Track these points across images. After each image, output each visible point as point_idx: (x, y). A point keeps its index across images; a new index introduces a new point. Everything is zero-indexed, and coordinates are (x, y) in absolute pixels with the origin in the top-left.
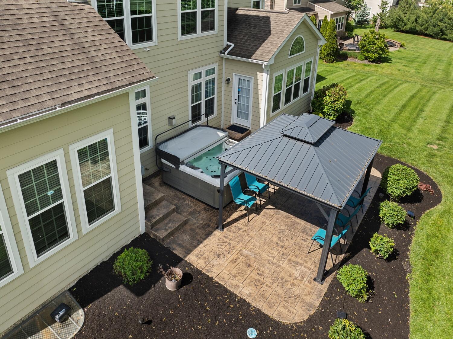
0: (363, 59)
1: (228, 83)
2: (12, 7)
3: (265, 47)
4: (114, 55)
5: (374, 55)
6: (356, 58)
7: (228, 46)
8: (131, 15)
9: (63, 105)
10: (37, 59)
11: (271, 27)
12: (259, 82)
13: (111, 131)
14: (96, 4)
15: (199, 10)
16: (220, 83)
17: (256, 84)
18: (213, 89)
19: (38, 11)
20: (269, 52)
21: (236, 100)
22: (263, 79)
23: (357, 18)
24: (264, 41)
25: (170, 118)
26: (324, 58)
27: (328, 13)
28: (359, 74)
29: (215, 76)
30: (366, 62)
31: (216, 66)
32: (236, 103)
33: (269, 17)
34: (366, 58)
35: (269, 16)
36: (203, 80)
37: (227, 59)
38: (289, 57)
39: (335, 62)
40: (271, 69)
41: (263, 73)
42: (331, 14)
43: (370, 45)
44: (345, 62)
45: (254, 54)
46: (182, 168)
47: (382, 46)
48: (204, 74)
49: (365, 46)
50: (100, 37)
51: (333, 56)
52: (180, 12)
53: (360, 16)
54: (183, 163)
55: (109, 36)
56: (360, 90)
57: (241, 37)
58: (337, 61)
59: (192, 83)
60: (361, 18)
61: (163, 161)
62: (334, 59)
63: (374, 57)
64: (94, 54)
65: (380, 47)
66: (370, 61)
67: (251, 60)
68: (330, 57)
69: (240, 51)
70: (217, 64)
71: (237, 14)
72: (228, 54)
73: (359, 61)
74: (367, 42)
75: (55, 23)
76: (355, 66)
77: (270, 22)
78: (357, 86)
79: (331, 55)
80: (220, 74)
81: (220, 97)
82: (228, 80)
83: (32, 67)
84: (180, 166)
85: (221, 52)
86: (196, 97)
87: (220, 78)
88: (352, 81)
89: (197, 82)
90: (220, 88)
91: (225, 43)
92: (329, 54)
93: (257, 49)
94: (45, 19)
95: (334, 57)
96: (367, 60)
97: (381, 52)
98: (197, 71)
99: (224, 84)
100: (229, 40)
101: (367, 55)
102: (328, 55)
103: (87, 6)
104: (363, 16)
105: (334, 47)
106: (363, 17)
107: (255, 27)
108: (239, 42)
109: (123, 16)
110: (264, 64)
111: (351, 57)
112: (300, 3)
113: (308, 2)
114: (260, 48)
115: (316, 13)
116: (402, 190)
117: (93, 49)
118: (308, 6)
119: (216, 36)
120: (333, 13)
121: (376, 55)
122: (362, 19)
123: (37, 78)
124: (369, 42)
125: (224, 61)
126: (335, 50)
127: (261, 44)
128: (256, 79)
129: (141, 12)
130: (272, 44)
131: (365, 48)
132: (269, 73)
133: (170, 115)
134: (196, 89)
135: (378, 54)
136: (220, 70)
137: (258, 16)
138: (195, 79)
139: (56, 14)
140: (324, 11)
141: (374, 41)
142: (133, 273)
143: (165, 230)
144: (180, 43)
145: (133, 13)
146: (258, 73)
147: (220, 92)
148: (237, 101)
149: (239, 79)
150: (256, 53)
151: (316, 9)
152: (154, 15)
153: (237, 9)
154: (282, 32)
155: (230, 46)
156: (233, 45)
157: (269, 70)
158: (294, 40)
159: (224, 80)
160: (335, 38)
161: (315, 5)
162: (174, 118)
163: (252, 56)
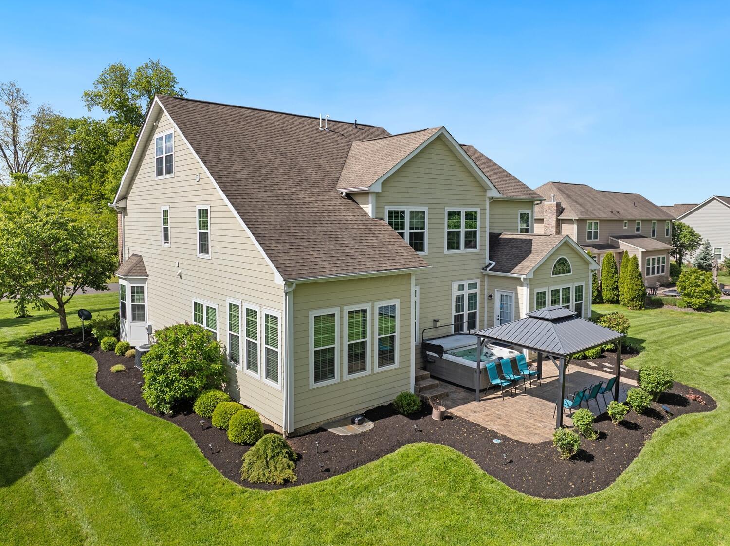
0: (685, 307)
1: (491, 299)
2: (343, 220)
3: (524, 263)
4: (403, 251)
5: (698, 301)
6: (676, 305)
7: (490, 264)
8: (410, 230)
9: (377, 271)
10: (360, 247)
11: (533, 248)
12: (520, 296)
13: (399, 300)
14: (388, 221)
15: (463, 230)
16: (482, 299)
17: (517, 298)
18: (476, 303)
19: (356, 222)
20: (528, 267)
21: (498, 316)
22: (523, 293)
23: (697, 262)
24: (524, 260)
25: (435, 321)
26: (628, 303)
27: (638, 251)
28: (671, 321)
29: (477, 290)
30: (690, 310)
31: (478, 281)
32: (498, 319)
33: (532, 240)
34: (689, 305)
35: (531, 238)
36: (466, 292)
37: (488, 276)
38: (552, 276)
39: (643, 309)
40: (531, 283)
41: (523, 286)
42: (642, 252)
43: (692, 287)
44: (658, 310)
45: (513, 269)
46: (445, 356)
47: (708, 288)
48: (466, 287)
49: (685, 289)
50: (393, 240)
51: (639, 301)
52: (446, 230)
53: (702, 259)
54: (446, 352)
55: (398, 240)
56: (663, 332)
57: (503, 257)
58: (646, 308)
59: (455, 293)
60: (702, 261)
61: (428, 353)
62: (641, 305)
63: (699, 303)
64: (391, 249)
65: (705, 290)
66: (694, 309)
67: (510, 275)
68: (636, 303)
69: (501, 268)
70: (479, 280)
71: (501, 238)
72: (489, 270)
73: (679, 309)
74: (688, 283)
75: (367, 230)
76: (672, 314)
77: (532, 244)
78: (661, 329)
79: (637, 299)
80: (482, 290)
81: (482, 312)
82: (491, 296)
83: (359, 251)
84: (444, 355)
85: (483, 269)
86: (459, 308)
87: (482, 294)
88: (656, 326)
89: (461, 293)
90: (482, 303)
91: (487, 261)
92: (633, 298)
93: (517, 265)
94: (361, 227)
95: (642, 302)
96: (690, 307)
97: (707, 296)
98: (461, 283)
99: (486, 301)
100: (490, 259)
101: (688, 301)
102: (632, 300)
103: (383, 221)
104: (705, 258)
105: (640, 290)
106: (706, 260)
107: (517, 248)
108: (501, 260)
109: (404, 230)
110: (522, 277)
111: (668, 304)
112: (597, 239)
113: (610, 237)
114: (520, 264)
115: (621, 251)
116: (654, 385)
117: (390, 246)
118: (610, 243)
119: (478, 254)
120: (644, 250)
121: (703, 301)
122: (704, 262)
123: (363, 256)
124: (691, 283)
125: (486, 278)
126: (641, 293)
127: (521, 261)
128: (517, 294)
129: (417, 229)
130: (531, 261)
131: (685, 292)
132: (529, 286)
133: (436, 318)
134: (460, 299)
135: (704, 298)
136: (482, 286)
137: (521, 239)
138: (459, 290)
139: (366, 224)
140: (632, 248)
141: (696, 282)
142: (408, 404)
143: (431, 394)
144: (446, 256)
145: (411, 229)
146: (518, 288)
147: (482, 308)
148: (499, 318)
149: (501, 295)
150: (516, 268)
151: (620, 246)
152: (426, 231)
153: (501, 234)
154: (542, 251)
155: (491, 264)
156: (494, 263)
157: (528, 283)
158: (556, 260)
159: (486, 296)
160: (640, 278)
161: (619, 241)
162: (438, 321)
163: (511, 271)
